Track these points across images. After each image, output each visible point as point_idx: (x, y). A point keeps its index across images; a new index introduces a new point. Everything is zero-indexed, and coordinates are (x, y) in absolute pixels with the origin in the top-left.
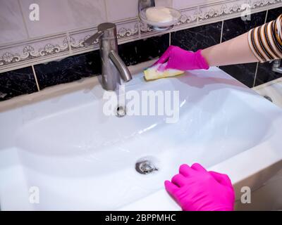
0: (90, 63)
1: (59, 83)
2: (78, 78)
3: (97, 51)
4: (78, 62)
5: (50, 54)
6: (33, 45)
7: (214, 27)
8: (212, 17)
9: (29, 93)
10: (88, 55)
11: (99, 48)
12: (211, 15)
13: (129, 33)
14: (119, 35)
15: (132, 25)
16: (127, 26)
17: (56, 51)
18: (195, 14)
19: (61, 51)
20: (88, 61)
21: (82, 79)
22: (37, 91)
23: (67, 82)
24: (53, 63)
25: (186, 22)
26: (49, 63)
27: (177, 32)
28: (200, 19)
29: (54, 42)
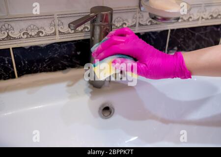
0: (79, 53)
1: (41, 71)
2: (63, 68)
3: (88, 40)
4: (65, 50)
5: (33, 37)
6: (13, 24)
7: (215, 29)
8: (216, 18)
9: (5, 79)
10: (77, 43)
11: (89, 37)
12: (215, 16)
13: (125, 24)
14: (114, 25)
15: (130, 15)
16: (124, 16)
17: (41, 34)
18: (198, 12)
19: (45, 36)
20: (76, 51)
21: (68, 69)
22: (14, 77)
23: (50, 71)
24: (36, 48)
25: (188, 20)
26: (31, 47)
27: (177, 29)
28: (202, 18)
29: (39, 23)
